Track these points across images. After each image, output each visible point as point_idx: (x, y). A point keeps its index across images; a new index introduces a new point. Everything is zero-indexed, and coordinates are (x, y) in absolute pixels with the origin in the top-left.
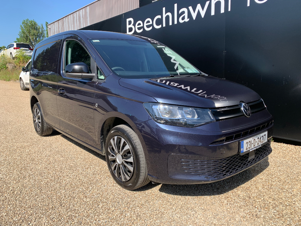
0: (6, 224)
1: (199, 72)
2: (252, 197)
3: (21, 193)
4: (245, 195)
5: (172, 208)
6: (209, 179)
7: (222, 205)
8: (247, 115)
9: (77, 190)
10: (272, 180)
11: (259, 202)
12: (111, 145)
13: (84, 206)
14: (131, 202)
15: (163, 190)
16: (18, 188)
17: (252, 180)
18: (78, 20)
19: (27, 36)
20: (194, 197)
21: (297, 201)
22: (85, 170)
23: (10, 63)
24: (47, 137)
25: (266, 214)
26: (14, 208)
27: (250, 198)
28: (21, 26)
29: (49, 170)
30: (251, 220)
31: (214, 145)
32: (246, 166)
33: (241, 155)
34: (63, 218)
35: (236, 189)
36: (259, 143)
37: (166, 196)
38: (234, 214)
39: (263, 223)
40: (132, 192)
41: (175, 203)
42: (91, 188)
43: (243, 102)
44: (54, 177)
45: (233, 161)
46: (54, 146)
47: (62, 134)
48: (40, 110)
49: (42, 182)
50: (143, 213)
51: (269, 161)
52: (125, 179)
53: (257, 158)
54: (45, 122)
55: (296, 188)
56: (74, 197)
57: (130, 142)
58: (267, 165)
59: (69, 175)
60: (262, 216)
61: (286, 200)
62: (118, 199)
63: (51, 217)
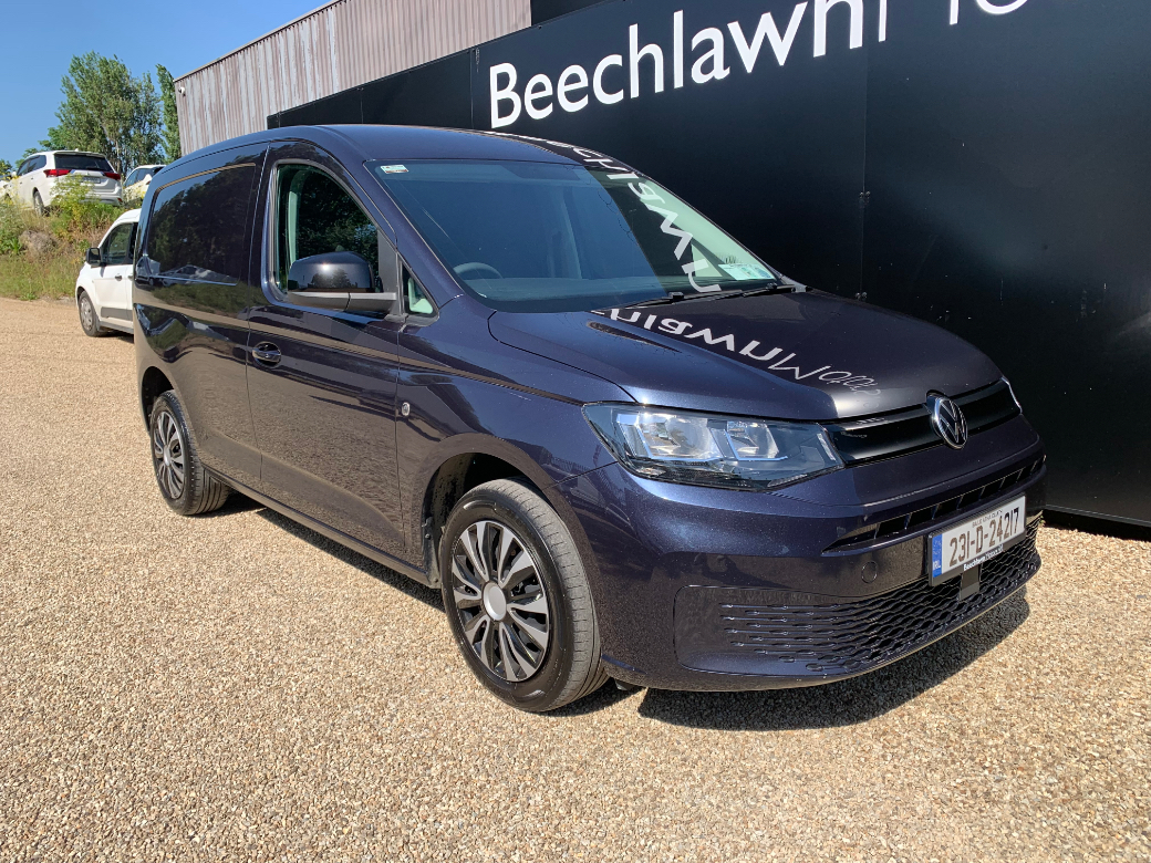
0: (108, 839)
1: (772, 277)
2: (970, 732)
3: (143, 727)
4: (945, 722)
5: (689, 774)
6: (821, 670)
7: (866, 759)
8: (954, 441)
9: (346, 714)
10: (1041, 667)
11: (996, 746)
12: (462, 551)
13: (377, 772)
14: (543, 754)
15: (652, 711)
16: (132, 709)
17: (970, 667)
18: (292, 63)
19: (91, 123)
20: (765, 733)
21: (1130, 742)
22: (364, 642)
23: (33, 230)
24: (209, 520)
25: (1021, 788)
26: (129, 783)
27: (963, 733)
28: (66, 83)
29: (231, 643)
30: (968, 813)
31: (840, 553)
32: (949, 622)
33: (935, 584)
34: (307, 816)
35: (915, 704)
36: (996, 538)
37: (667, 732)
38: (908, 791)
39: (1012, 822)
40: (542, 719)
41: (700, 758)
42: (392, 706)
43: (940, 394)
44: (254, 669)
45: (903, 606)
46: (238, 552)
47: (263, 506)
48: (180, 421)
49: (214, 689)
50: (589, 792)
51: (1028, 597)
52: (519, 671)
53: (987, 592)
54: (199, 464)
55: (1126, 695)
56: (338, 742)
57: (535, 545)
58: (1020, 613)
59: (309, 659)
60: (1007, 798)
61: (1089, 739)
62: (495, 745)
63: (265, 810)
